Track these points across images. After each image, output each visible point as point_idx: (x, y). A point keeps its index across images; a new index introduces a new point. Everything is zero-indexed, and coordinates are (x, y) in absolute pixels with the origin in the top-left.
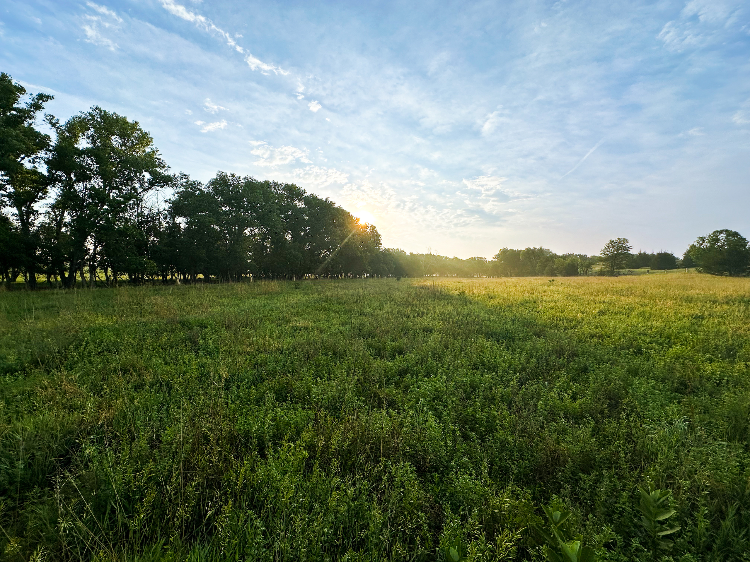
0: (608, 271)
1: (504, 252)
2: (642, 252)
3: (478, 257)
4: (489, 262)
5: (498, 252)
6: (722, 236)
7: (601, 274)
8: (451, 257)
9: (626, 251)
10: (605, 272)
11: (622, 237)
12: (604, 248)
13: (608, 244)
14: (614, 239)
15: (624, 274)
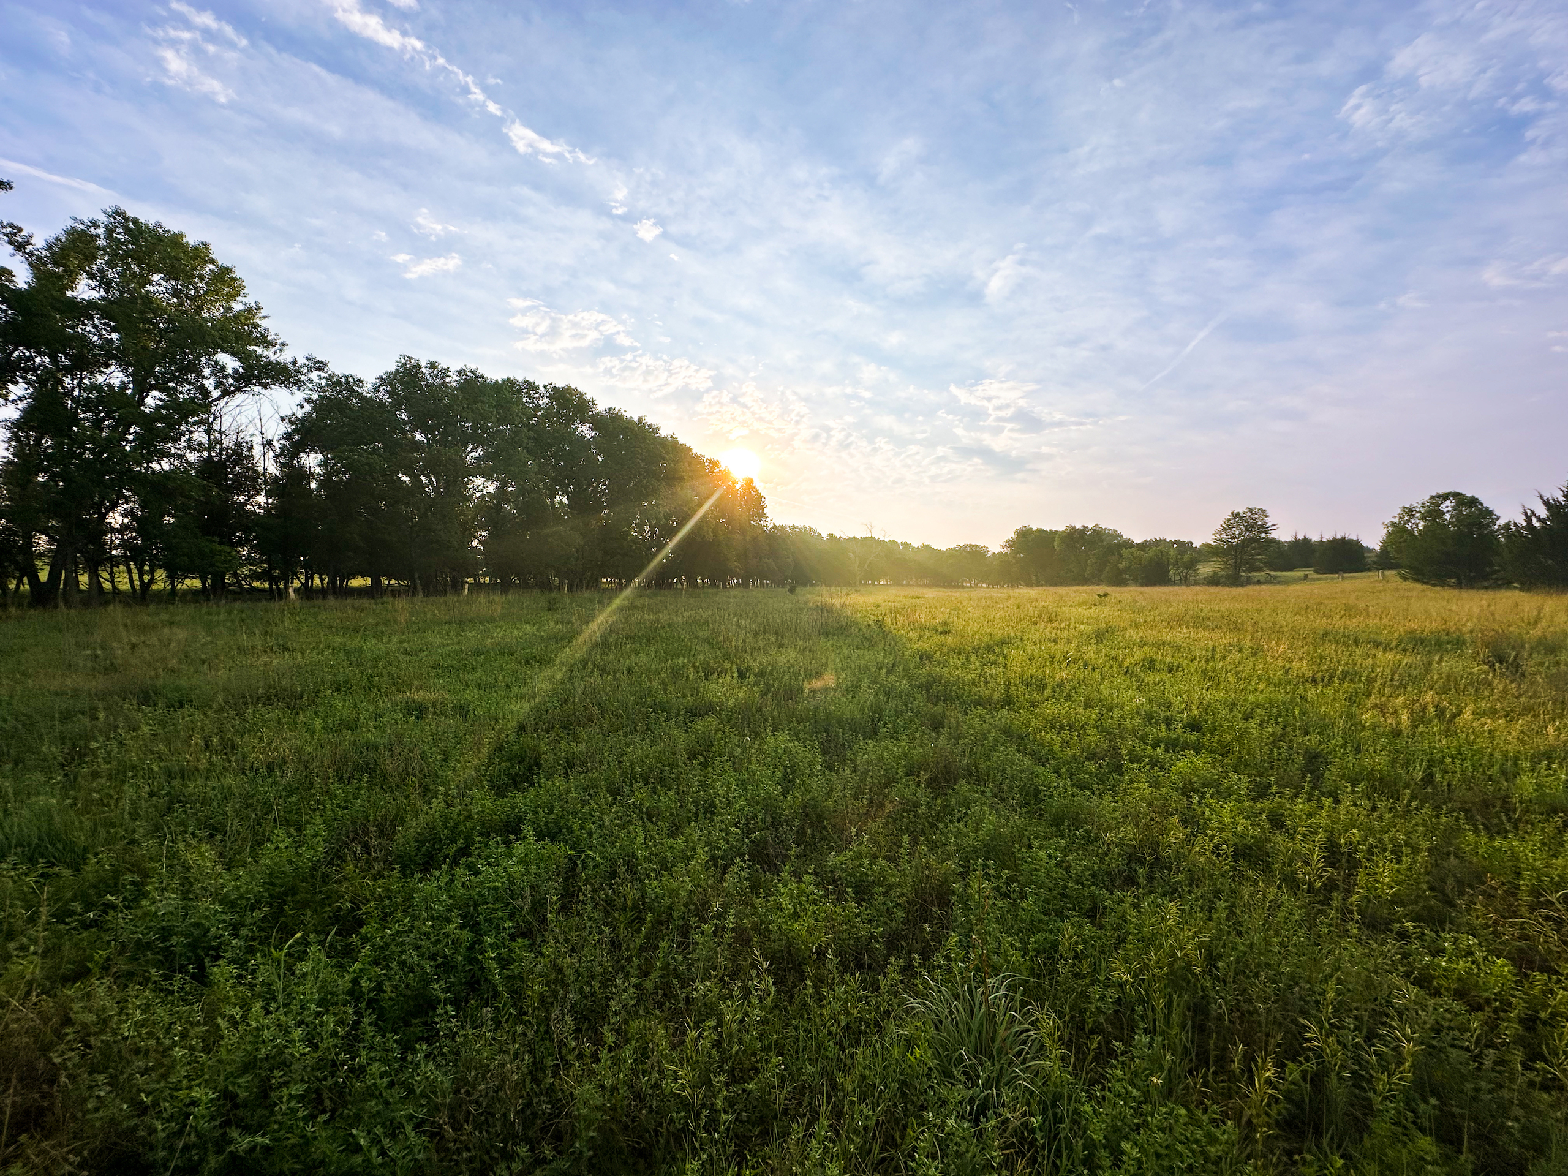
0: (1228, 577)
1: (1024, 534)
2: (1300, 537)
3: (970, 545)
4: (994, 554)
5: (1011, 535)
6: (1447, 506)
7: (1213, 581)
8: (916, 544)
9: (1263, 535)
10: (1222, 576)
11: (1257, 505)
12: (1219, 528)
13: (1229, 520)
14: (1241, 510)
15: (1259, 583)
